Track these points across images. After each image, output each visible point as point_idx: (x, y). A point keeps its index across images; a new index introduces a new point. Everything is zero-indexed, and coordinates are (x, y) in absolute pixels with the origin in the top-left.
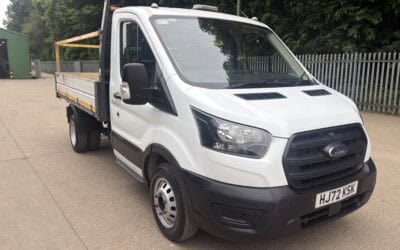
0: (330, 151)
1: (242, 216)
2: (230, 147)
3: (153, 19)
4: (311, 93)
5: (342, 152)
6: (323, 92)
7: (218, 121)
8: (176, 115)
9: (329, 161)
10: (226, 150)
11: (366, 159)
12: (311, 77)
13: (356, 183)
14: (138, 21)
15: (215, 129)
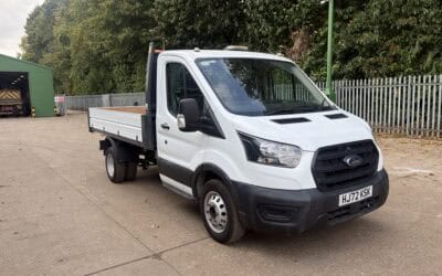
0: (348, 161)
1: (283, 212)
2: (270, 160)
3: (198, 61)
4: (331, 117)
5: (357, 162)
6: (341, 116)
7: (260, 141)
8: (224, 138)
9: (348, 169)
10: (267, 163)
11: (379, 169)
12: (332, 104)
13: (371, 187)
14: (184, 62)
15: (257, 148)
